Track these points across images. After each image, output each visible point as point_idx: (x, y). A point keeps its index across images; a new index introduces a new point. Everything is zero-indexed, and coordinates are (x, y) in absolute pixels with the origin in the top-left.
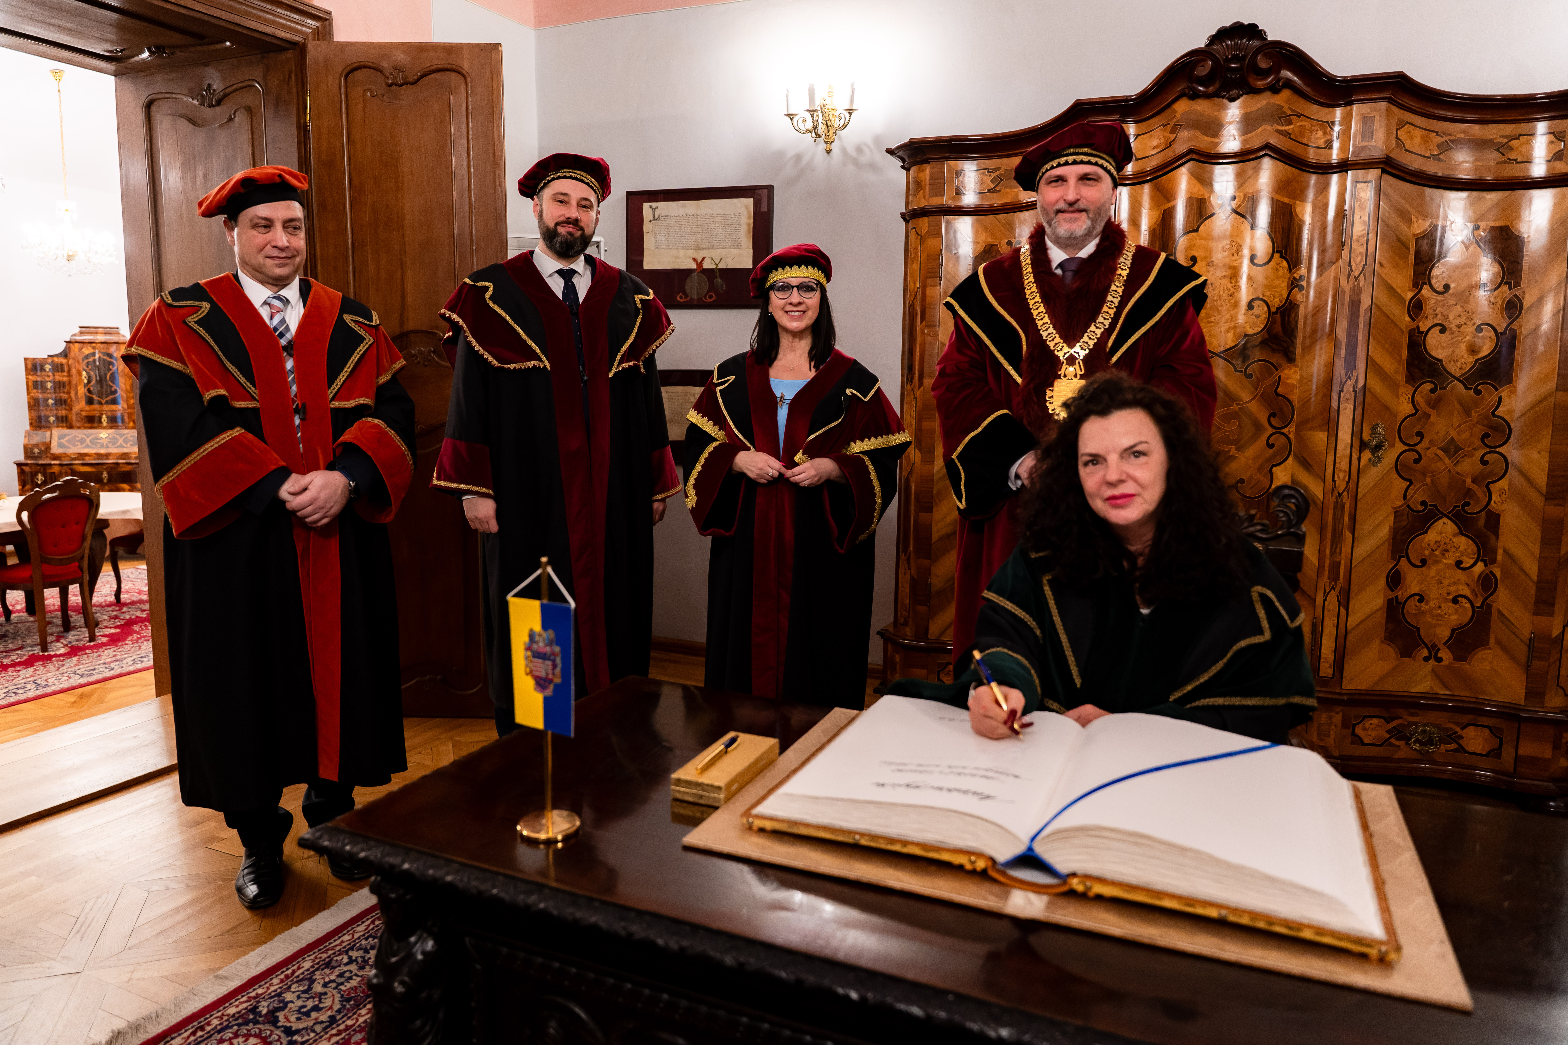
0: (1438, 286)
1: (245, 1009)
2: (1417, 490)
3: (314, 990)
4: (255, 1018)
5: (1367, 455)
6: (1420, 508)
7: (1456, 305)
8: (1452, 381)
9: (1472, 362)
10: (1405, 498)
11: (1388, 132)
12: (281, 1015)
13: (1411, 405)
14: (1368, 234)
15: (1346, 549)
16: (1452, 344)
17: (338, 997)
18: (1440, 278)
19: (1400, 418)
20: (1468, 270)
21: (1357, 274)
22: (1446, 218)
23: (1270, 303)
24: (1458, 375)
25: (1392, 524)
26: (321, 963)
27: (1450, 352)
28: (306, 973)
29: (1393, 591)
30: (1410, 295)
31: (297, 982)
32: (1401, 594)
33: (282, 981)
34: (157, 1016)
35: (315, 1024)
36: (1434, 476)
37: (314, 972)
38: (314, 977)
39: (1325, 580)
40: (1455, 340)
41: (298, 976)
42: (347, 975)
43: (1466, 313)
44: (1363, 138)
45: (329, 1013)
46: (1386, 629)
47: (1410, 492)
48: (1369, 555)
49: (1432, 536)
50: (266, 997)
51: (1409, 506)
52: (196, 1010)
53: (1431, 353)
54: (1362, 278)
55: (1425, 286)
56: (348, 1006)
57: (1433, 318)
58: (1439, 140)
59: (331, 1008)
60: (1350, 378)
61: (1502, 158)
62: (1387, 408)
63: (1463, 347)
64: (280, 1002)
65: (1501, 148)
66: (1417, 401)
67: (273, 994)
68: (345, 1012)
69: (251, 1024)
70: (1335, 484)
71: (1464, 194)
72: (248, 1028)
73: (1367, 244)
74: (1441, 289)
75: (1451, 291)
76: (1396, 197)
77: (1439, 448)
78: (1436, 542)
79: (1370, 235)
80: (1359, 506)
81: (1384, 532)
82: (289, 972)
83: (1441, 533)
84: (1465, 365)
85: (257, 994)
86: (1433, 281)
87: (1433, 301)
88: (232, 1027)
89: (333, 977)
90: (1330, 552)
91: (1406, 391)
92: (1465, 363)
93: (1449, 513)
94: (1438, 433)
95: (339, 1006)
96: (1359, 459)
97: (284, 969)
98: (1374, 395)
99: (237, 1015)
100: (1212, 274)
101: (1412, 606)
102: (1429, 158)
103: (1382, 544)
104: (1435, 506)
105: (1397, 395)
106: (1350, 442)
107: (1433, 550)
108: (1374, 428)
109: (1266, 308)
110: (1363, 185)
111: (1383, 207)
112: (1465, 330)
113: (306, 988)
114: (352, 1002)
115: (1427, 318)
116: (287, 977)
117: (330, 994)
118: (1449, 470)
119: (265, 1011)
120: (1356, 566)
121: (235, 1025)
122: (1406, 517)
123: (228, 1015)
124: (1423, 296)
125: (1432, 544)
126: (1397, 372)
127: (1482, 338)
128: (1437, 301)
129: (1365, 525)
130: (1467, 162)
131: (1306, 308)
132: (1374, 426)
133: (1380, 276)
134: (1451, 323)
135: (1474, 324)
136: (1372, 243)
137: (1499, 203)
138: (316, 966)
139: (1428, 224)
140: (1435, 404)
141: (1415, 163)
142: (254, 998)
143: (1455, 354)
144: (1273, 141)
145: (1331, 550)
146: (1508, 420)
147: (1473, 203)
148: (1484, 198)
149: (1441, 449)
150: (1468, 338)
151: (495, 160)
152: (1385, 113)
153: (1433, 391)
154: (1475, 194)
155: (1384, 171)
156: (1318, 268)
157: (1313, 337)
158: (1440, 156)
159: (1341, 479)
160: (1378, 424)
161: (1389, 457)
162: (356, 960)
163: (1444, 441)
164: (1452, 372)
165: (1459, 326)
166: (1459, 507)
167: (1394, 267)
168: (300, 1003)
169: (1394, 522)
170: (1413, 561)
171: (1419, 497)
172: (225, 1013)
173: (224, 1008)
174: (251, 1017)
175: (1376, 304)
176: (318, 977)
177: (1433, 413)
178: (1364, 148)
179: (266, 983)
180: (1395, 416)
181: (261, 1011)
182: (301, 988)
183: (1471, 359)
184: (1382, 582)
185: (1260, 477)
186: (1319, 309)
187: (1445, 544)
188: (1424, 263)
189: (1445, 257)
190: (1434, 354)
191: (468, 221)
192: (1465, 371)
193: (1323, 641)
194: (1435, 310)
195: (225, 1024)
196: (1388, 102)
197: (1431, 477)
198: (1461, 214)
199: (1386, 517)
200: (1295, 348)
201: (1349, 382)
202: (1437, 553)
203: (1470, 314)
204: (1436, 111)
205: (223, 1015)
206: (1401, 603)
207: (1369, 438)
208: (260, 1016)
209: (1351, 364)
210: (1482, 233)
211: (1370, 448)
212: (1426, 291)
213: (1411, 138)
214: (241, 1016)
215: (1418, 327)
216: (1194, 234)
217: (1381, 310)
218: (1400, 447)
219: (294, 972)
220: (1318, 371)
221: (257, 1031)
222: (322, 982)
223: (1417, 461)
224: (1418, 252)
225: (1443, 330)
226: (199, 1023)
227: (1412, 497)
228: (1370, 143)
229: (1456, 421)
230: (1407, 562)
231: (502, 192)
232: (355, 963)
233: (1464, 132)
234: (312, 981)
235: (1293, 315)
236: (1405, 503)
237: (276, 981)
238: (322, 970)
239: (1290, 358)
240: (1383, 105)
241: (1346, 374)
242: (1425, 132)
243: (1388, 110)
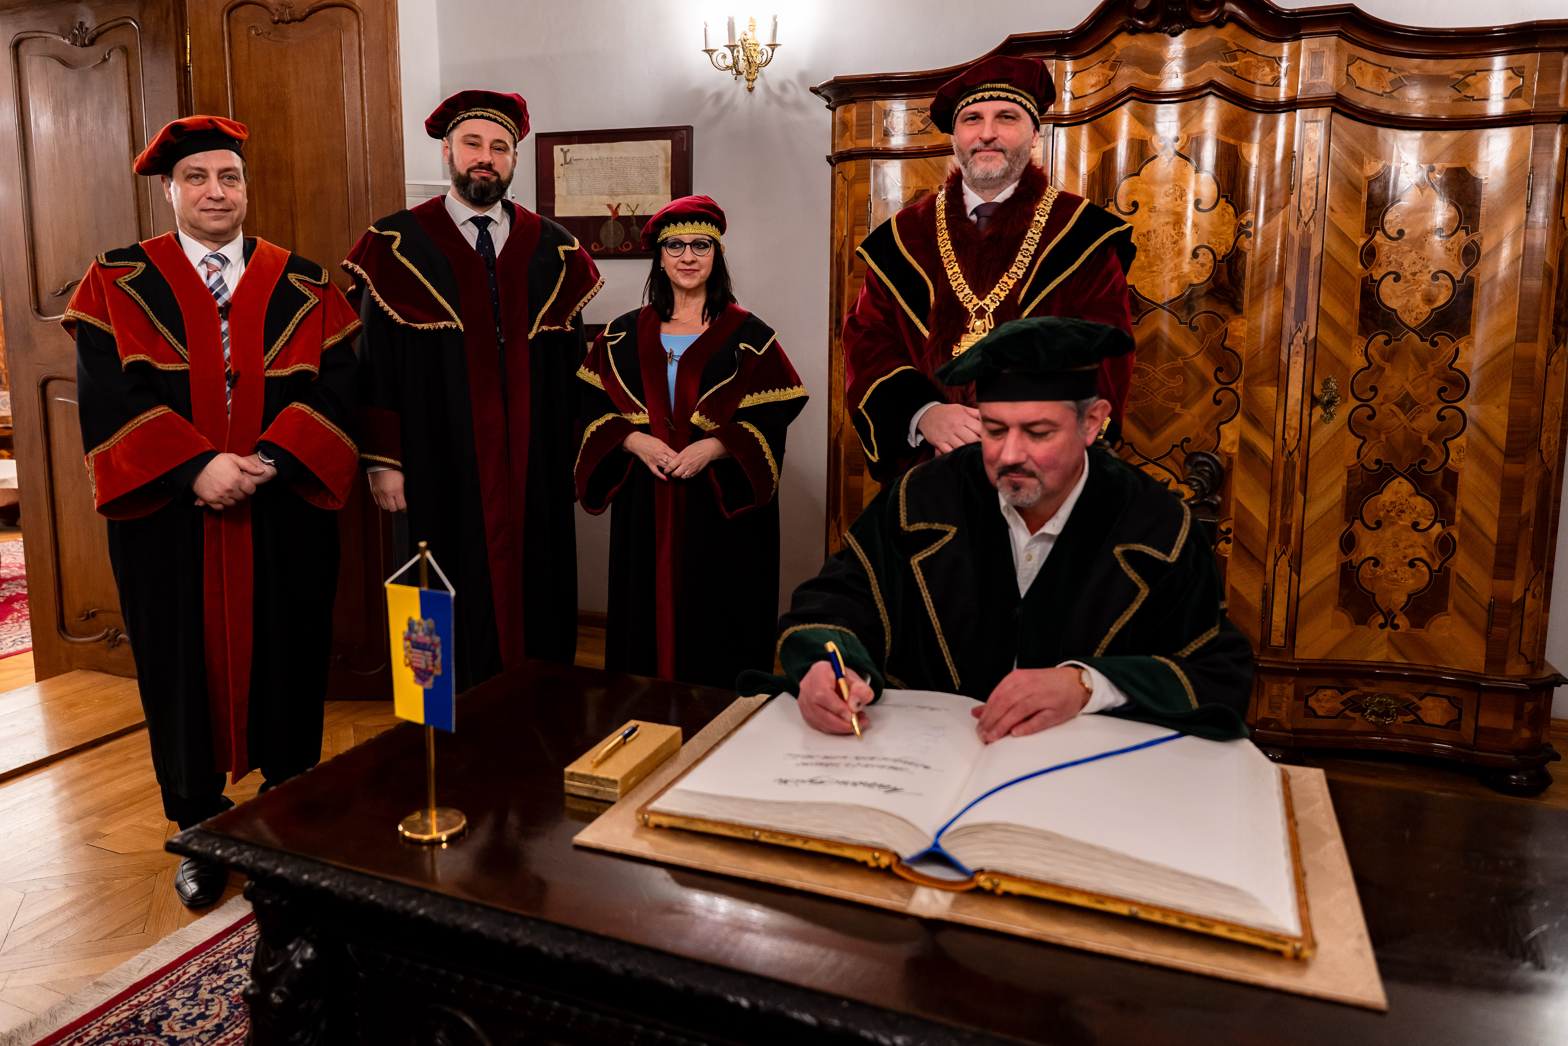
0: (1393, 232)
1: (125, 1018)
2: (1372, 447)
3: (200, 997)
4: (137, 1027)
5: (1318, 411)
6: (1375, 467)
7: (1411, 251)
8: (1408, 333)
9: (1427, 312)
10: (1359, 456)
11: (1338, 69)
12: (164, 1024)
13: (1364, 358)
14: (1318, 177)
15: (1297, 512)
16: (1406, 293)
17: (225, 1004)
18: (1394, 223)
19: (1353, 372)
20: (1422, 214)
21: (1306, 220)
22: (1400, 160)
23: (1216, 251)
24: (1413, 326)
25: (1345, 484)
26: (209, 968)
27: (1405, 302)
28: (192, 978)
29: (1346, 554)
30: (1362, 241)
31: (182, 988)
32: (1355, 557)
33: (166, 987)
34: (31, 1027)
35: (201, 1033)
36: (1389, 433)
37: (200, 977)
38: (201, 983)
39: (1276, 542)
40: (1410, 288)
41: (183, 982)
42: (236, 979)
43: (1421, 260)
44: (1312, 76)
45: (216, 1021)
46: (1340, 595)
47: (1364, 450)
48: (1321, 517)
49: (1387, 496)
50: (150, 1005)
51: (1362, 465)
52: (73, 1020)
53: (1385, 303)
54: (1312, 223)
55: (1378, 232)
56: (236, 1013)
57: (1387, 266)
58: (1392, 76)
59: (218, 1015)
60: (1300, 330)
61: (1457, 95)
62: (1339, 361)
63: (1418, 296)
64: (163, 1009)
65: (1458, 85)
66: (1371, 354)
67: (156, 1002)
68: (234, 1019)
69: (132, 1034)
70: (1285, 442)
71: (1418, 134)
72: (129, 1038)
73: (1317, 187)
74: (1395, 235)
75: (1405, 237)
76: (1347, 138)
77: (1394, 404)
78: (1391, 502)
79: (1320, 178)
80: (1310, 466)
81: (1337, 493)
82: (174, 978)
83: (1396, 493)
84: (1420, 316)
85: (139, 1002)
86: (1387, 227)
87: (1387, 248)
88: (112, 1038)
89: (221, 983)
90: (1281, 515)
91: (1359, 343)
92: (1421, 313)
93: (1405, 472)
94: (1393, 387)
95: (227, 1014)
96: (1310, 415)
97: (169, 975)
98: (1326, 348)
99: (117, 1025)
100: (1155, 221)
101: (1367, 570)
102: (1382, 96)
103: (1335, 505)
104: (1391, 465)
105: (1349, 347)
106: (1300, 397)
107: (1388, 511)
108: (1326, 383)
109: (1211, 256)
110: (1312, 124)
111: (1334, 149)
112: (1421, 278)
113: (191, 994)
114: (241, 1009)
115: (1380, 265)
116: (172, 983)
117: (217, 1001)
118: (1405, 426)
119: (147, 1020)
120: (1308, 528)
121: (116, 1035)
122: (1359, 477)
123: (108, 1025)
124: (1375, 242)
125: (1387, 504)
126: (1349, 323)
127: (1438, 286)
128: (1391, 248)
129: (1317, 486)
130: (1421, 100)
131: (1253, 256)
132: (1325, 380)
133: (1331, 223)
134: (1406, 271)
135: (1429, 272)
136: (1322, 187)
137: (1455, 143)
138: (203, 971)
139: (1381, 166)
140: (1389, 357)
141: (1367, 102)
142: (136, 1006)
143: (1410, 304)
144: (1219, 79)
145: (1282, 511)
146: (1466, 373)
147: (1428, 143)
148: (1439, 137)
149: (1395, 404)
150: (1423, 286)
151: (390, 102)
152: (1334, 48)
153: (1387, 343)
154: (1430, 133)
155: (1334, 110)
156: (1266, 213)
157: (1260, 287)
158: (1395, 94)
159: (1292, 436)
160: (1329, 379)
161: (1342, 413)
162: (246, 964)
163: (1399, 395)
164: (1407, 322)
165: (1414, 274)
166: (1415, 465)
167: (1346, 212)
168: (185, 1011)
169: (1348, 482)
170: (1367, 522)
171: (1374, 455)
172: (106, 1023)
173: (104, 1017)
174: (133, 1026)
175: (1327, 252)
176: (205, 983)
177: (1388, 366)
178: (1313, 85)
179: (149, 990)
180: (1348, 370)
181: (143, 1021)
182: (186, 995)
183: (1427, 309)
184: (1335, 545)
185: (1207, 435)
186: (1266, 257)
187: (1401, 504)
188: (1377, 207)
189: (1399, 201)
190: (1388, 304)
191: (362, 169)
192: (1421, 322)
193: (1274, 608)
194: (1388, 258)
195: (104, 1034)
196: (1338, 36)
197: (1385, 434)
198: (1415, 155)
199: (1339, 477)
200: (1243, 299)
201: (1299, 335)
202: (1393, 514)
203: (1425, 261)
204: (1389, 46)
205: (103, 1024)
206: (1355, 567)
207: (1321, 393)
208: (142, 1026)
209: (1301, 316)
210: (1438, 176)
211: (1322, 404)
212: (1379, 238)
213: (1362, 74)
214: (122, 1026)
215: (1371, 275)
216: (1136, 177)
217: (1332, 257)
218: (1353, 403)
219: (179, 978)
220: (1267, 323)
221: (139, 1041)
222: (209, 988)
223: (1371, 417)
224: (1370, 196)
225: (1397, 279)
226: (77, 1034)
227: (1366, 455)
228: (1320, 81)
229: (1411, 375)
230: (1360, 523)
231: (398, 138)
232: (244, 967)
233: (1418, 67)
234: (198, 987)
235: (1240, 262)
236: (1359, 462)
237: (159, 988)
238: (209, 975)
239: (1237, 310)
240: (1333, 39)
241: (1296, 326)
242: (1376, 68)
243: (1338, 45)
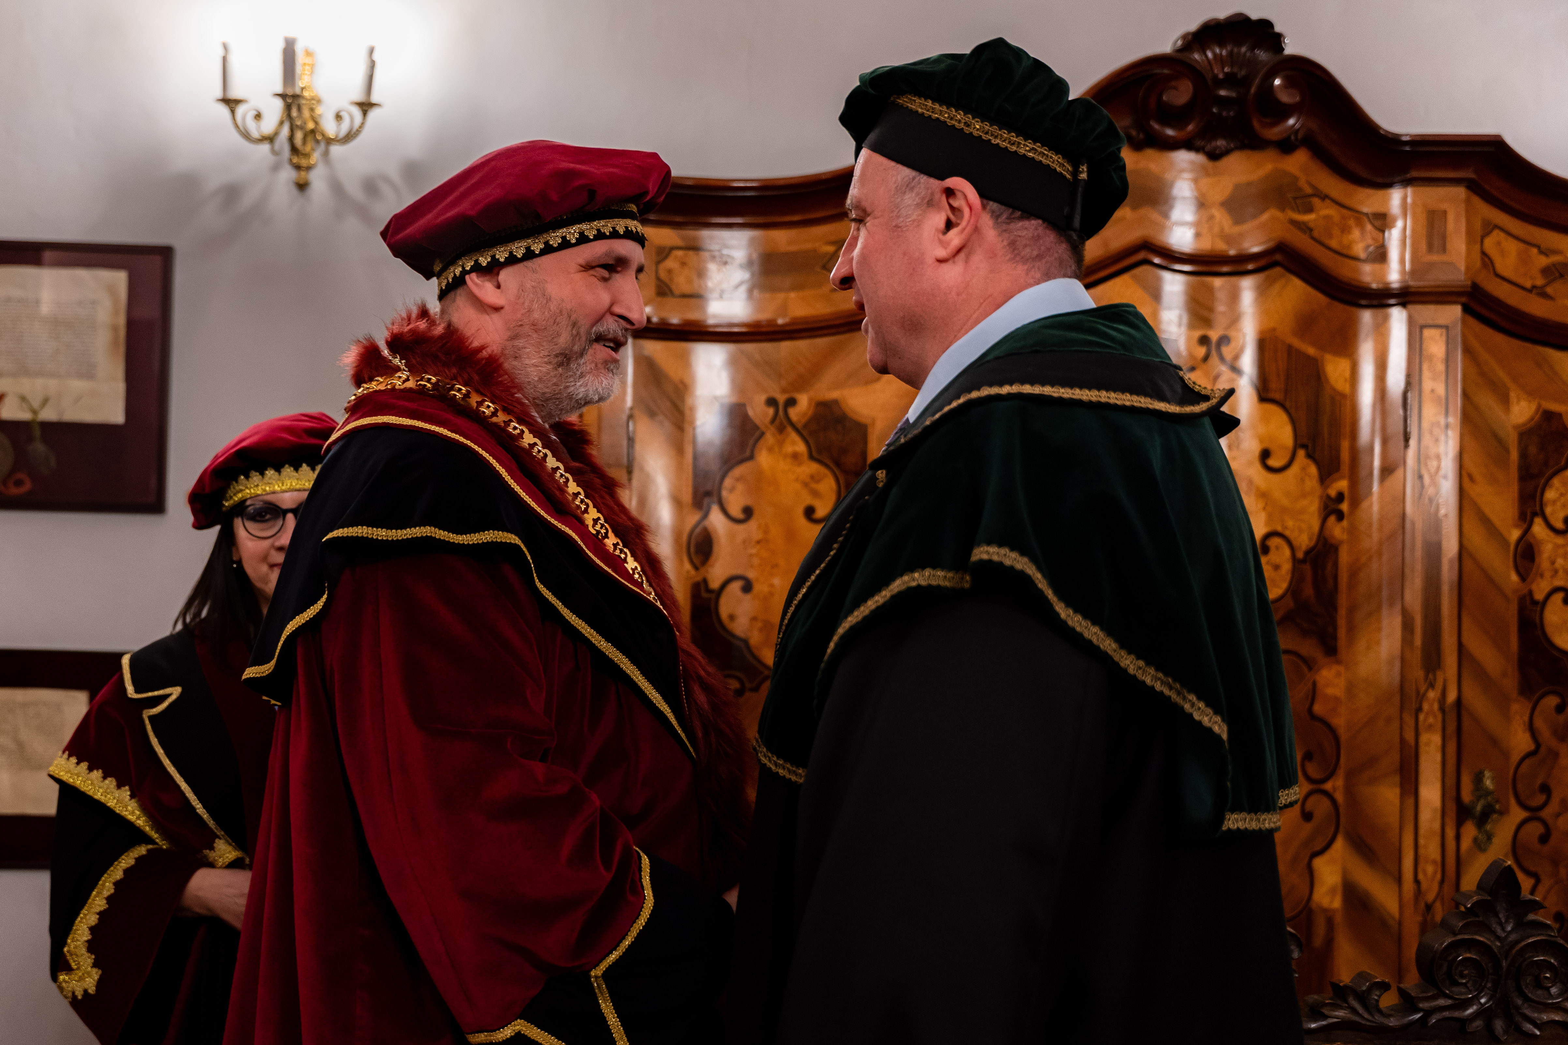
0: (1555, 519)
2: (1548, 892)
5: (1470, 831)
11: (1470, 240)
13: (1529, 734)
18: (1557, 506)
19: (1515, 758)
21: (1432, 493)
23: (1295, 543)
30: (1516, 535)
44: (1430, 249)
53: (1553, 639)
55: (1537, 520)
57: (1552, 577)
58: (1543, 261)
60: (1432, 686)
62: (1493, 740)
66: (1538, 728)
70: (1419, 887)
74: (1559, 525)
76: (1483, 357)
86: (1548, 510)
87: (1550, 547)
91: (1519, 710)
96: (1458, 839)
98: (1474, 717)
102: (1533, 291)
105: (1509, 718)
106: (1439, 806)
108: (1476, 779)
109: (1287, 552)
110: (1434, 331)
115: (1542, 576)
124: (1534, 536)
126: (1505, 675)
128: (1555, 547)
131: (1349, 552)
132: (1477, 775)
133: (1470, 499)
139: (1534, 408)
140: (1564, 733)
141: (1509, 298)
144: (1290, 240)
152: (1463, 205)
153: (1559, 710)
155: (1468, 310)
158: (1546, 290)
159: (1429, 876)
160: (1482, 772)
161: (1503, 832)
167: (1491, 483)
171: (1552, 905)
175: (1466, 549)
177: (1562, 750)
178: (1431, 265)
180: (1508, 757)
186: (1369, 556)
188: (1532, 478)
190: (1556, 640)
194: (1551, 563)
196: (1469, 187)
197: (1565, 867)
200: (1335, 628)
201: (1432, 694)
204: (1540, 210)
207: (1470, 798)
209: (1434, 658)
211: (1474, 817)
212: (1538, 529)
215: (1531, 592)
217: (1472, 558)
218: (1517, 814)
223: (1547, 839)
224: (1522, 459)
225: (1565, 599)
228: (1444, 258)
235: (1329, 566)
239: (1331, 649)
240: (1460, 192)
241: (1426, 677)
242: (1521, 245)
243: (1468, 201)
